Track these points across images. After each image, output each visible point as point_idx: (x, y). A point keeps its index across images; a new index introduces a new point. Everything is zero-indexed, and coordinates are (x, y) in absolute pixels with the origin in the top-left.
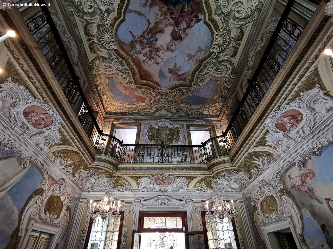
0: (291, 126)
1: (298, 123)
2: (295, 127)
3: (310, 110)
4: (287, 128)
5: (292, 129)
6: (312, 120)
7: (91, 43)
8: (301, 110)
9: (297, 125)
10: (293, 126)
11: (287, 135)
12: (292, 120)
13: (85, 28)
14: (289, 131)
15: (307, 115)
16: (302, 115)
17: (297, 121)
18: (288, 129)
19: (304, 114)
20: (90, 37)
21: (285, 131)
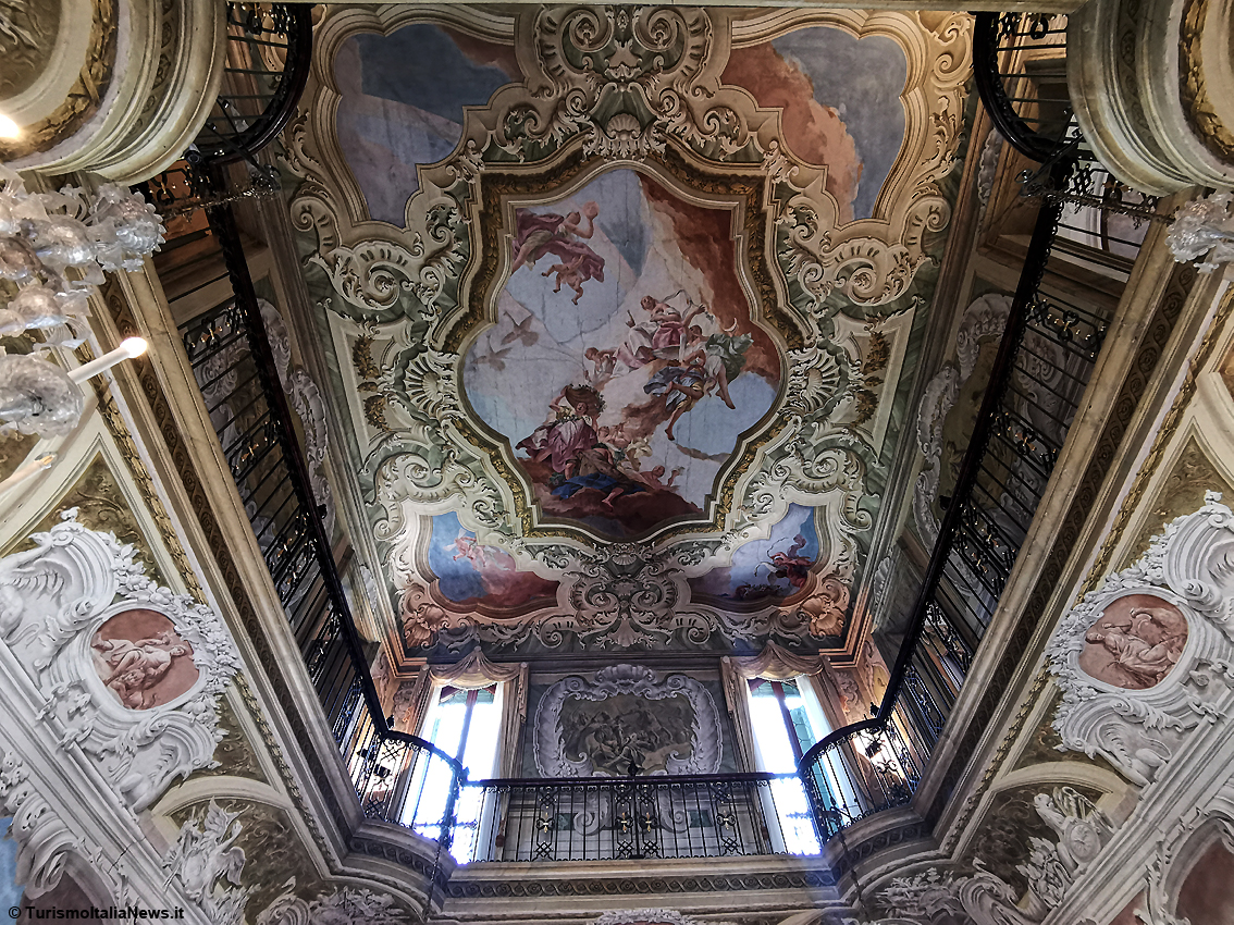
1: (118, 690)
4: (117, 643)
5: (102, 660)
6: (114, 743)
7: (874, 370)
11: (78, 632)
12: (145, 670)
13: (867, 415)
14: (99, 647)
15: (138, 723)
16: (143, 708)
17: (128, 688)
18: (108, 644)
20: (869, 388)
21: (107, 629)
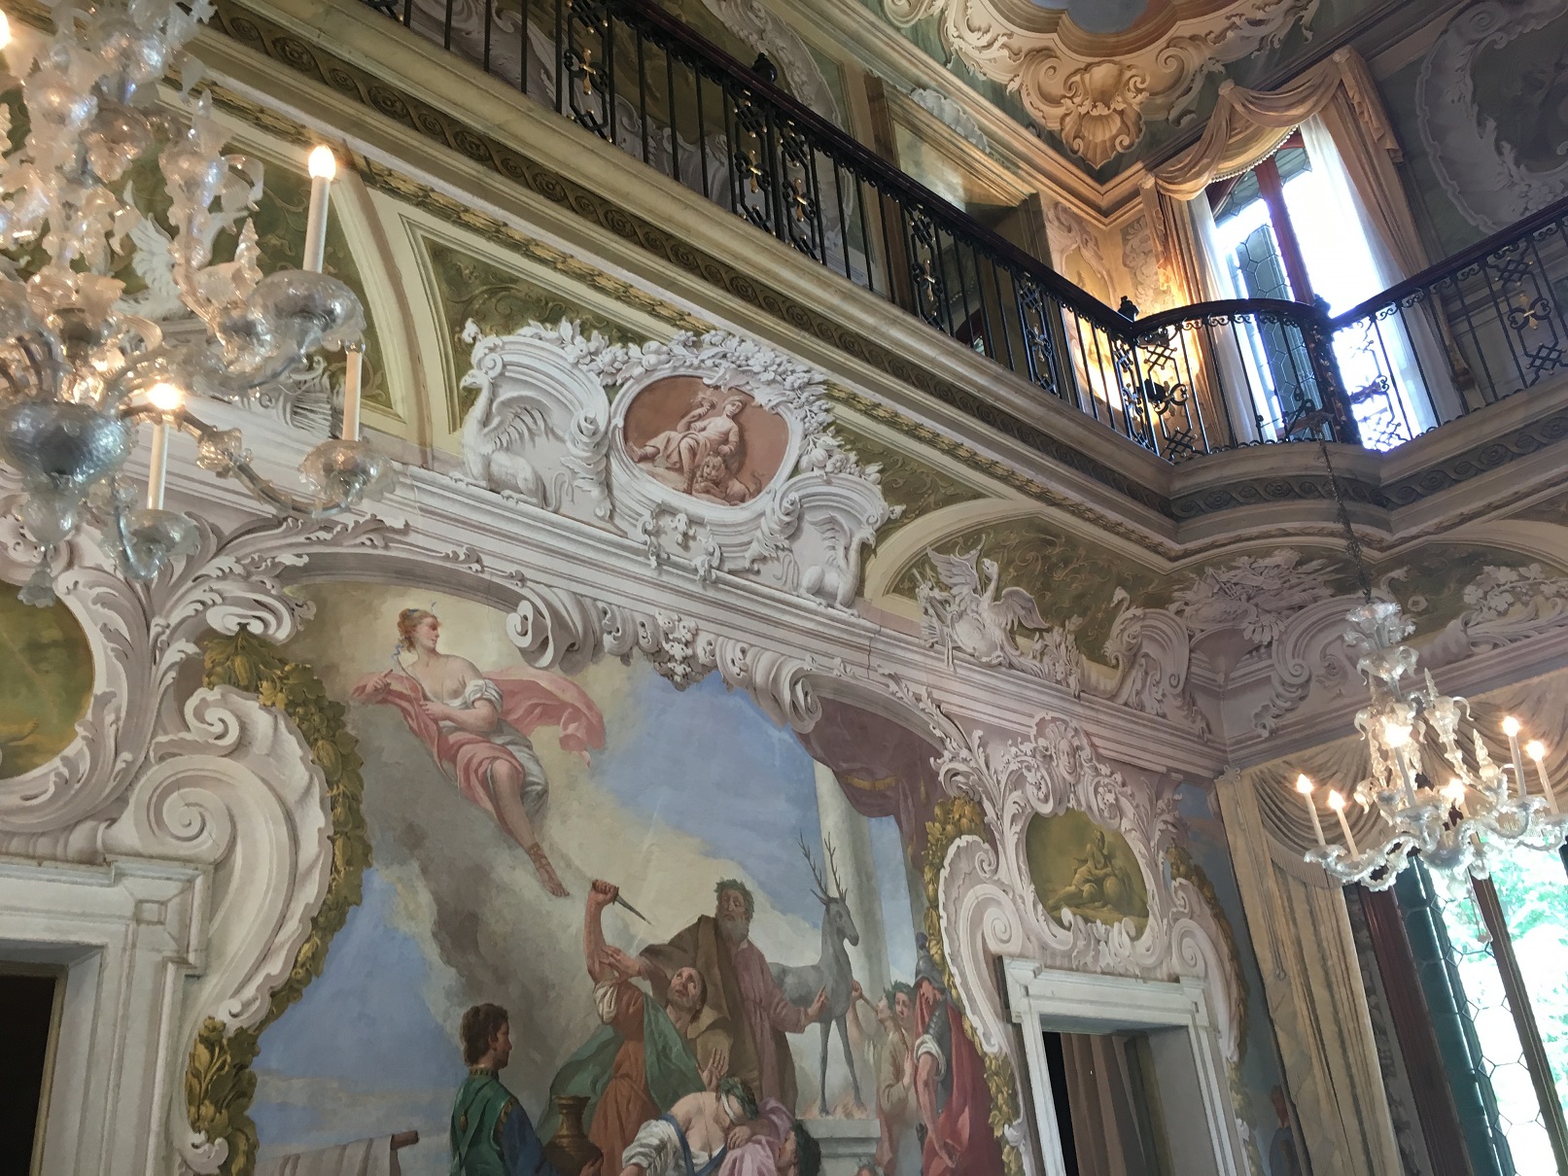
0: (675, 457)
1: (707, 492)
2: (681, 481)
3: (787, 519)
4: (659, 441)
5: (661, 470)
6: (755, 549)
8: (779, 482)
9: (697, 486)
10: (680, 470)
11: (607, 456)
12: (717, 453)
14: (644, 458)
15: (763, 514)
16: (753, 495)
17: (717, 484)
18: (649, 450)
19: (762, 502)
21: (632, 434)
